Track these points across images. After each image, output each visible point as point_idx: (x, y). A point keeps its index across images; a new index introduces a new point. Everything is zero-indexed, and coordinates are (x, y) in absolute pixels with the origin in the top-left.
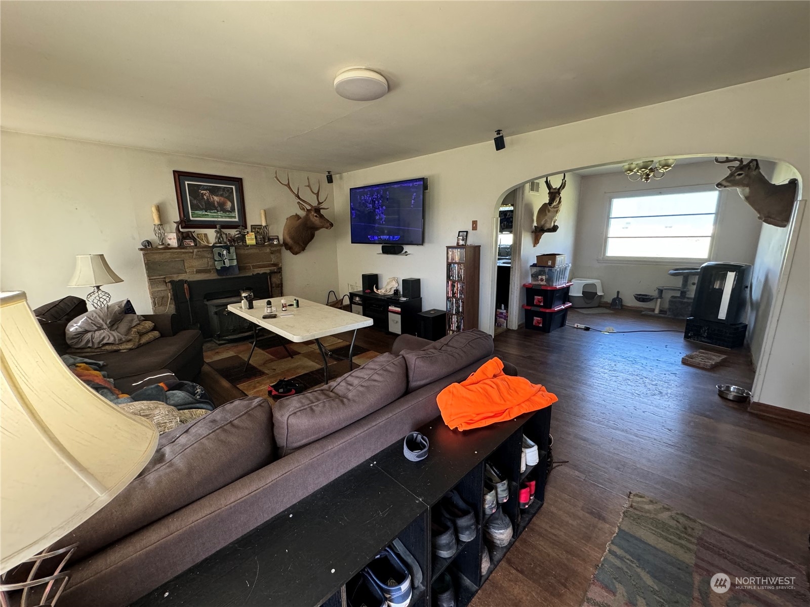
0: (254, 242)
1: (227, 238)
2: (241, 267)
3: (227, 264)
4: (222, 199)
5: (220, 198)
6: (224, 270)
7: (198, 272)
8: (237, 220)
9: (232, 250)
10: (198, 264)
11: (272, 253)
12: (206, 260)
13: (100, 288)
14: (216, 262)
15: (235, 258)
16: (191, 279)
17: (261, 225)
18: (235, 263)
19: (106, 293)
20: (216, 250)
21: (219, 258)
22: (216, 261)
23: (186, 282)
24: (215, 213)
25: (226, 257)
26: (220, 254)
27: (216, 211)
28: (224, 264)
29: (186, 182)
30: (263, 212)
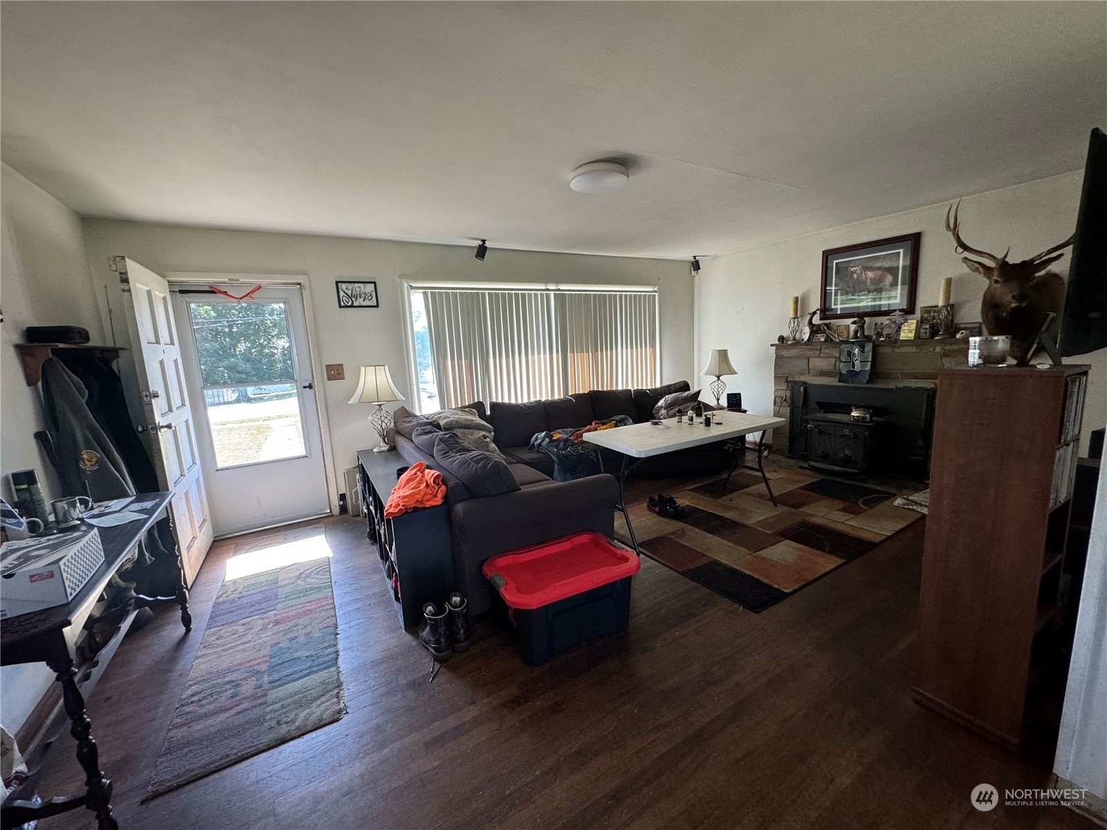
0: (911, 336)
1: (875, 329)
2: (874, 375)
3: (858, 367)
4: (880, 273)
5: (876, 272)
6: (853, 374)
7: (823, 374)
8: (898, 301)
9: (869, 347)
10: (819, 363)
11: (946, 355)
12: (834, 360)
13: (720, 378)
14: (842, 364)
15: (870, 360)
16: (812, 382)
17: (937, 306)
18: (868, 367)
19: (724, 383)
20: (845, 347)
21: (847, 359)
22: (842, 362)
23: (804, 383)
24: (864, 295)
25: (857, 357)
26: (850, 354)
27: (867, 292)
28: (853, 367)
29: (835, 262)
30: (943, 283)
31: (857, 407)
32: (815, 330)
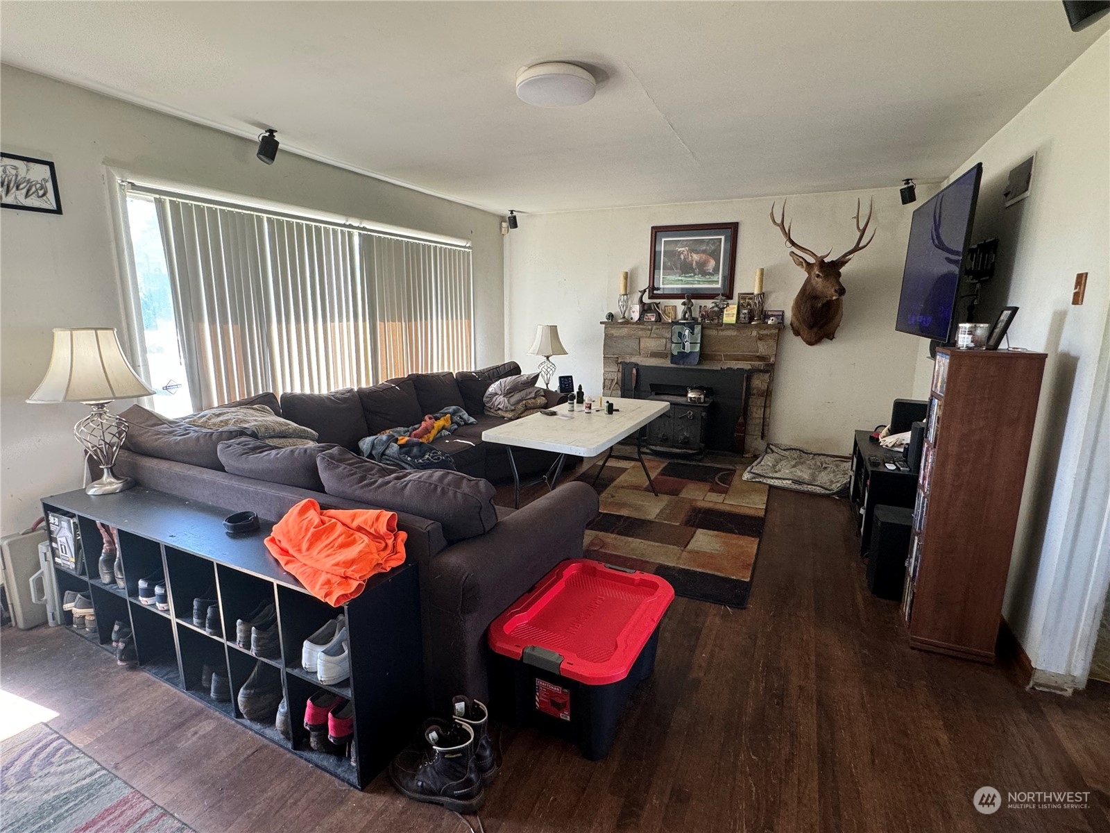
0: (733, 320)
1: (700, 312)
2: (703, 356)
3: (688, 349)
4: (704, 256)
5: (701, 255)
6: (683, 356)
7: (654, 355)
8: (719, 286)
9: (698, 329)
10: (651, 344)
11: (760, 339)
12: (664, 340)
13: (550, 358)
14: (673, 345)
15: (699, 341)
16: (643, 364)
17: (752, 294)
18: (697, 349)
19: (553, 364)
20: (677, 328)
21: (678, 340)
22: (673, 343)
23: (636, 365)
24: (691, 277)
25: (687, 339)
26: (680, 335)
27: (692, 274)
28: (684, 348)
29: (663, 240)
30: (758, 273)
31: (692, 389)
32: (645, 309)
